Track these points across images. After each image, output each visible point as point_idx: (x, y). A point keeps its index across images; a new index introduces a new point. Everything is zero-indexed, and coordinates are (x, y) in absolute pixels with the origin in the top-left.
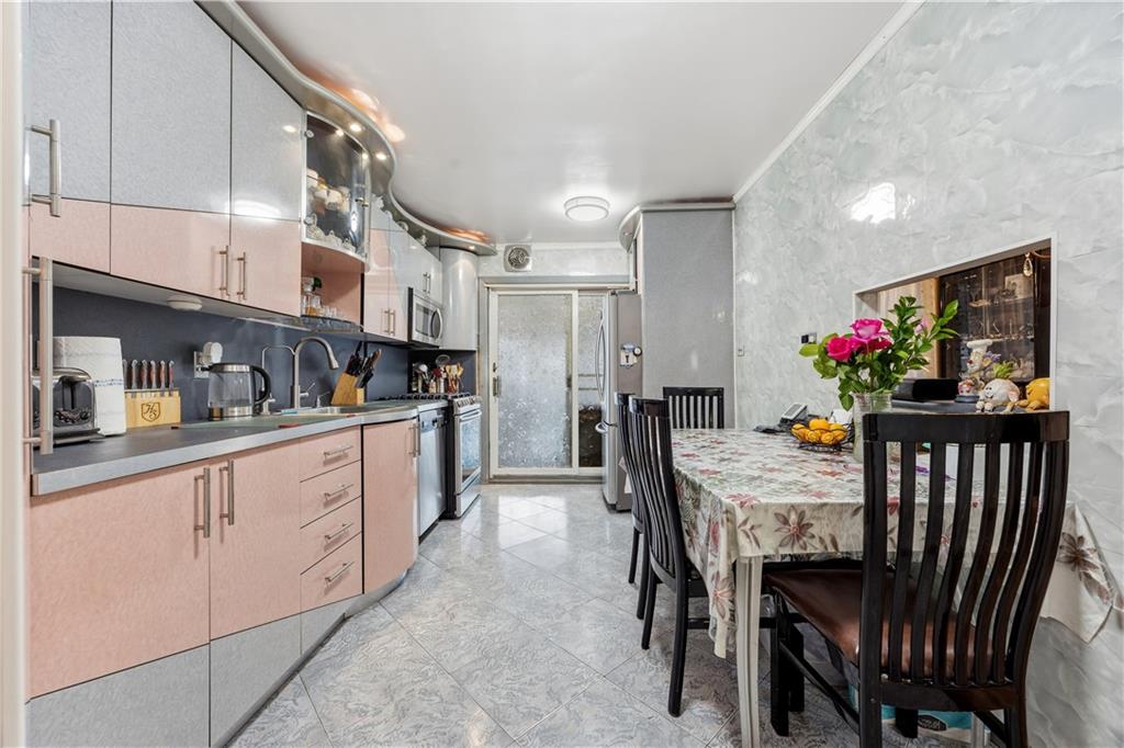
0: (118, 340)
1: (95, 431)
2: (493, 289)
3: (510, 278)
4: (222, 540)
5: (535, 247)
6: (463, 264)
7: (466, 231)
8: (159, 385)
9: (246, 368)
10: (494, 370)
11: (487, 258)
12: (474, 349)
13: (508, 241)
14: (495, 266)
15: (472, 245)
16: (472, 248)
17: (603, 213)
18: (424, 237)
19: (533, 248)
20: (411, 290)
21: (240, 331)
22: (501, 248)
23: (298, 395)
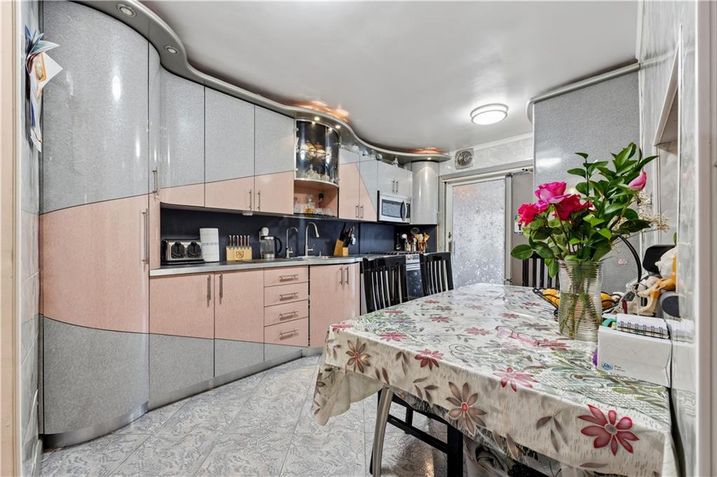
0: (217, 229)
1: (203, 260)
2: (449, 183)
3: (459, 173)
4: (220, 303)
5: (476, 148)
6: (427, 170)
7: (424, 149)
8: (243, 245)
9: (272, 238)
10: (449, 237)
11: (444, 163)
12: (435, 223)
13: (458, 148)
14: (449, 167)
15: (428, 157)
16: (429, 159)
17: (504, 115)
18: (396, 159)
19: (474, 150)
20: (378, 192)
21: (281, 222)
22: (453, 154)
23: (307, 250)
